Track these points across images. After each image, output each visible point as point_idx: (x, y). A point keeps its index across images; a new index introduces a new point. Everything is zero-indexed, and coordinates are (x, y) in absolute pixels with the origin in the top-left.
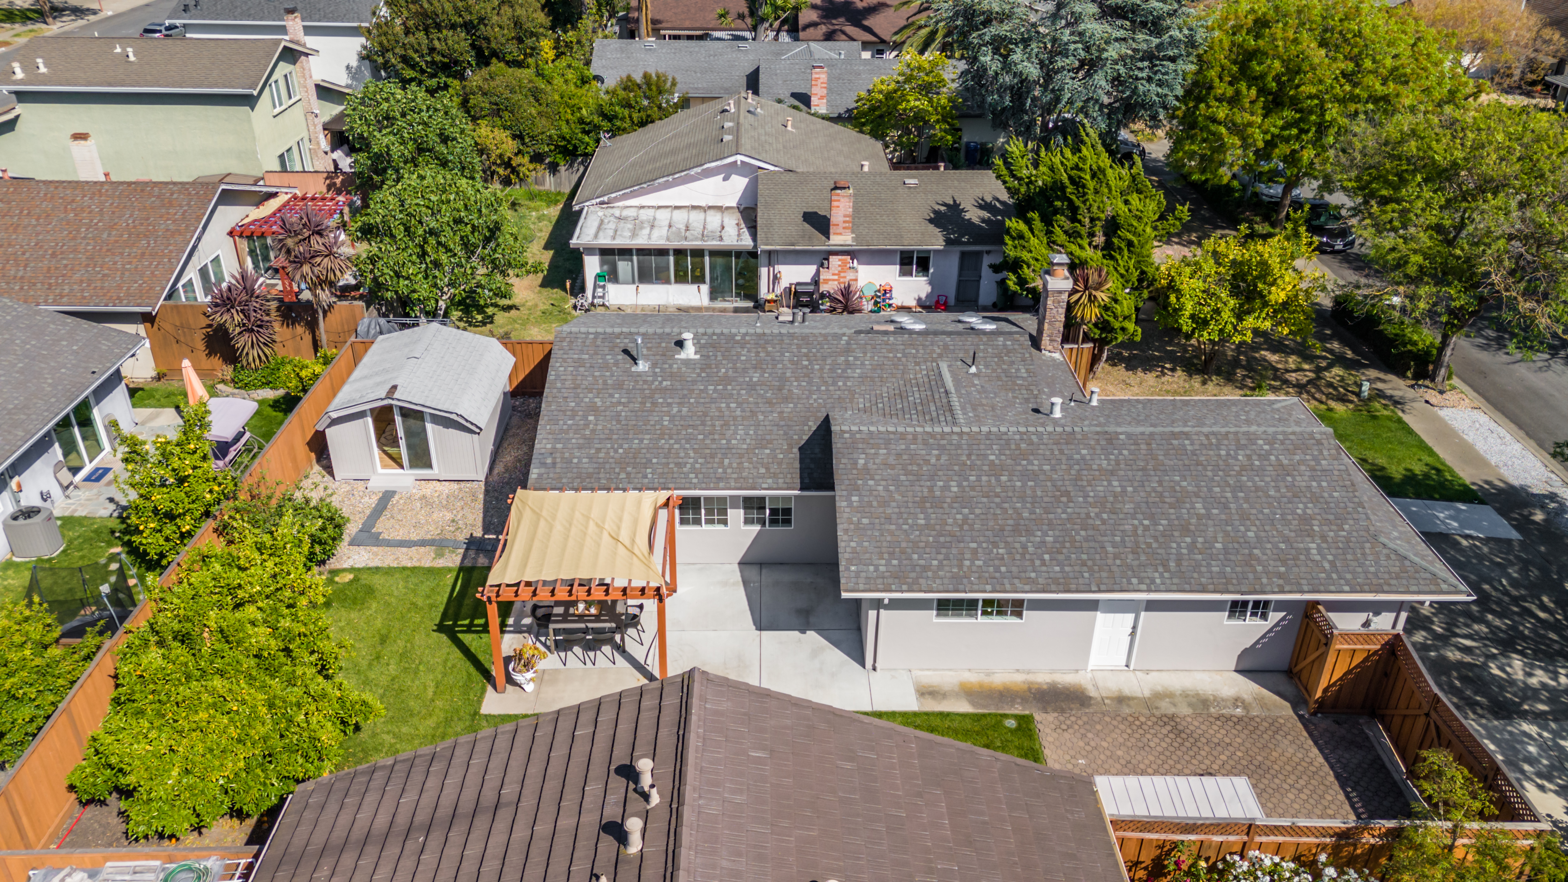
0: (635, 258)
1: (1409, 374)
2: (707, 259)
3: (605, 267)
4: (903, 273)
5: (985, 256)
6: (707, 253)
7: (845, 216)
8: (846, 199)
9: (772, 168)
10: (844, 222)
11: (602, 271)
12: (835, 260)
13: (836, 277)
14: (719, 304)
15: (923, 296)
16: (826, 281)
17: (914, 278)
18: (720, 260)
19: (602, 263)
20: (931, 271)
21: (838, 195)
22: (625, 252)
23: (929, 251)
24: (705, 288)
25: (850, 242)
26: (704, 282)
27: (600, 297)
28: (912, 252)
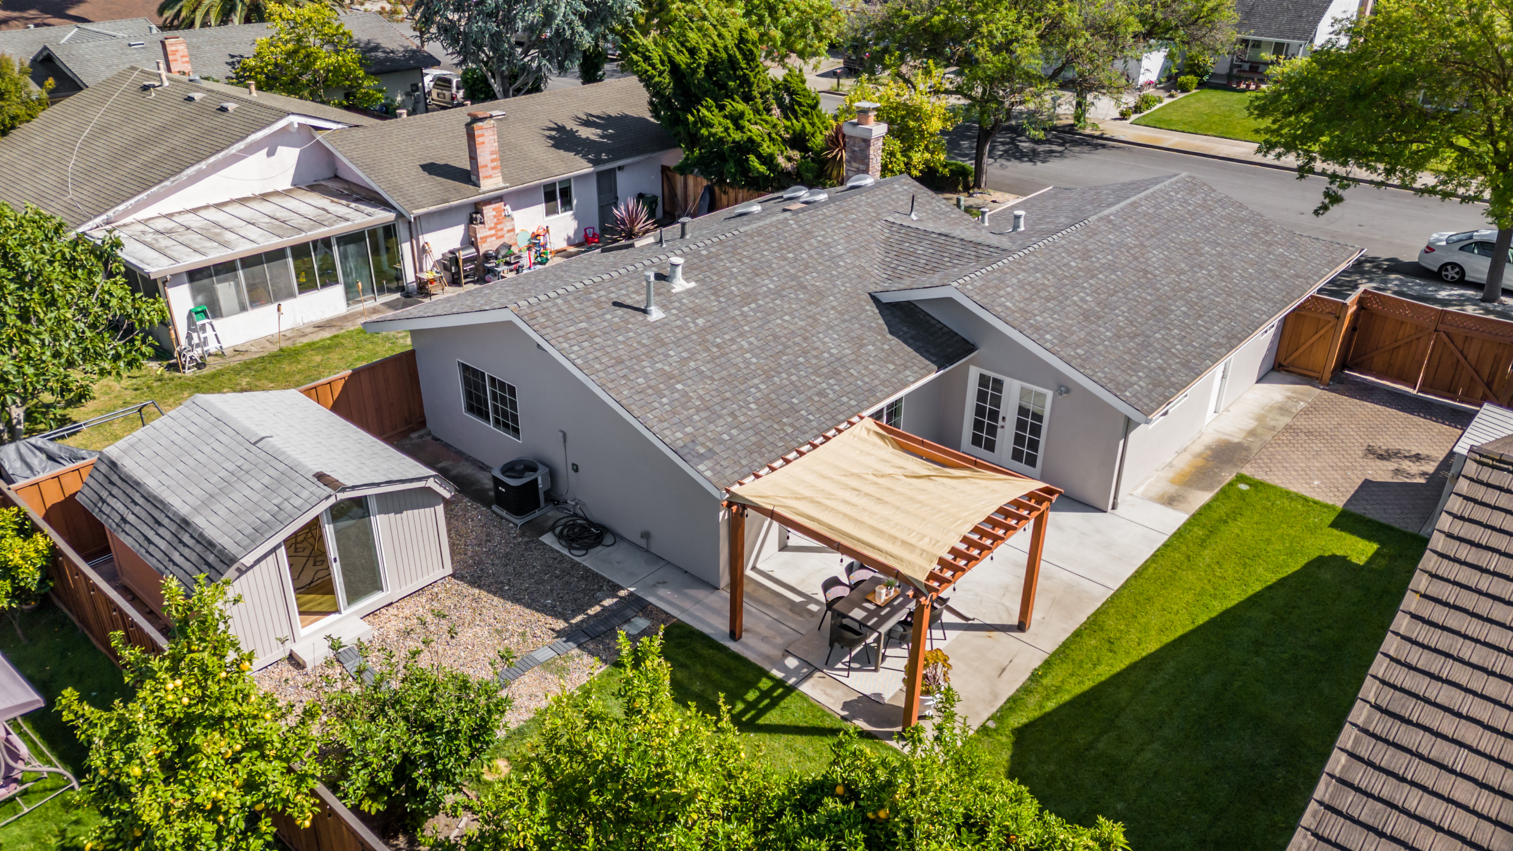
0: (241, 273)
1: (960, 188)
2: (335, 248)
3: (200, 299)
4: (550, 212)
5: (618, 172)
6: (334, 241)
7: (492, 153)
8: (490, 132)
9: (334, 126)
10: (493, 161)
11: (196, 305)
12: (489, 211)
13: (493, 232)
14: (359, 307)
15: (571, 234)
16: (484, 239)
17: (561, 215)
18: (351, 248)
19: (195, 293)
20: (575, 202)
21: (481, 128)
22: (225, 269)
23: (568, 180)
24: (338, 290)
25: (502, 185)
26: (337, 282)
27: (198, 345)
28: (554, 184)
